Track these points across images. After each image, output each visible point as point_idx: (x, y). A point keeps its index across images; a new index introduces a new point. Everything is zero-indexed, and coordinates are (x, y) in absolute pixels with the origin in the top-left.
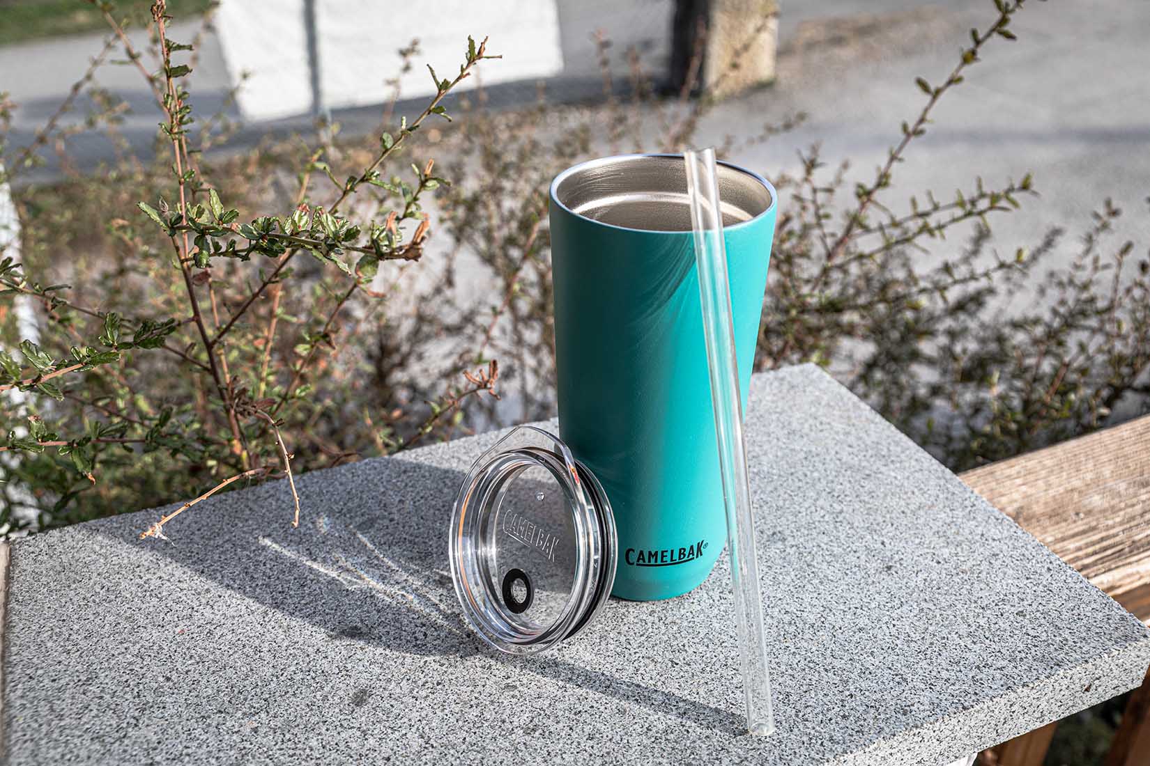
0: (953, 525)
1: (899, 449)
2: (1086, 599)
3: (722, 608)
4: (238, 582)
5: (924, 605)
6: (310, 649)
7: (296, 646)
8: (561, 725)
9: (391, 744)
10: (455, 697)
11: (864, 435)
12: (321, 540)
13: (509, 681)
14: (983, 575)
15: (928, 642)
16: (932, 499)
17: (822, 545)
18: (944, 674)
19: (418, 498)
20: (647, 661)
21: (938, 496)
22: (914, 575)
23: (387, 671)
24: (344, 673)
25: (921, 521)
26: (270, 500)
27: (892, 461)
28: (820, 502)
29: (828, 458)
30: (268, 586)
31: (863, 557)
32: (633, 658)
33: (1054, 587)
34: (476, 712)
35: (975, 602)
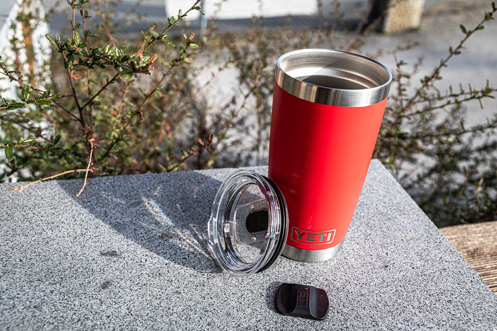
0: (426, 251)
1: (409, 208)
2: (487, 300)
3: (294, 272)
4: (68, 221)
5: (399, 288)
6: (90, 258)
7: (84, 255)
8: (196, 316)
9: (112, 310)
10: (150, 293)
11: (394, 199)
12: (112, 208)
13: (178, 290)
14: (435, 279)
15: (396, 307)
16: (420, 235)
17: (355, 250)
18: (399, 326)
19: (164, 195)
20: (249, 292)
21: (423, 235)
22: (398, 272)
23: (122, 274)
24: (102, 272)
25: (411, 246)
26: (96, 185)
27: (404, 214)
28: (361, 228)
29: (371, 207)
30: (81, 225)
31: (374, 259)
32: (242, 289)
33: (471, 291)
34: (158, 301)
35: (427, 291)
